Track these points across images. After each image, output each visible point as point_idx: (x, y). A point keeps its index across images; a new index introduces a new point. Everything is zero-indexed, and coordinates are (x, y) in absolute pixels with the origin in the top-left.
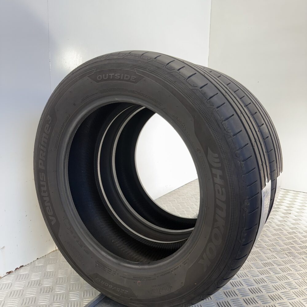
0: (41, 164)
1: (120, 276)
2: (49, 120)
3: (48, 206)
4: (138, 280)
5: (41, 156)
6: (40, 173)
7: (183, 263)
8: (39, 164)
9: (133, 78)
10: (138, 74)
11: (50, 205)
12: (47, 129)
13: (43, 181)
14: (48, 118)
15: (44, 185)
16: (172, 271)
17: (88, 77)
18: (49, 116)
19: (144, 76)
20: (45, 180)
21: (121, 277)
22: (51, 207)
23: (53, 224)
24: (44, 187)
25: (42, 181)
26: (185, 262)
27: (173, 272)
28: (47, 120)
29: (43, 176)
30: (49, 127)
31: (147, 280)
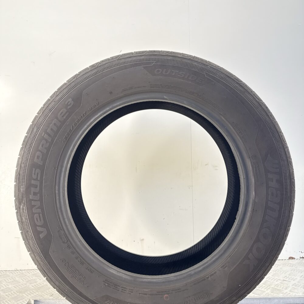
0: (38, 157)
1: (140, 293)
2: (69, 104)
3: (37, 213)
4: (165, 295)
5: (42, 146)
6: (34, 169)
7: (222, 267)
8: (36, 158)
9: (201, 79)
10: (207, 77)
11: (41, 212)
12: (62, 115)
13: (36, 179)
14: (69, 102)
15: (37, 185)
16: (208, 278)
17: (143, 67)
18: (70, 100)
19: (214, 81)
20: (39, 179)
21: (141, 295)
22: (41, 215)
23: (41, 238)
24: (37, 187)
25: (34, 180)
26: (224, 266)
27: (210, 279)
28: (66, 103)
29: (38, 173)
30: (66, 113)
31: (176, 292)
